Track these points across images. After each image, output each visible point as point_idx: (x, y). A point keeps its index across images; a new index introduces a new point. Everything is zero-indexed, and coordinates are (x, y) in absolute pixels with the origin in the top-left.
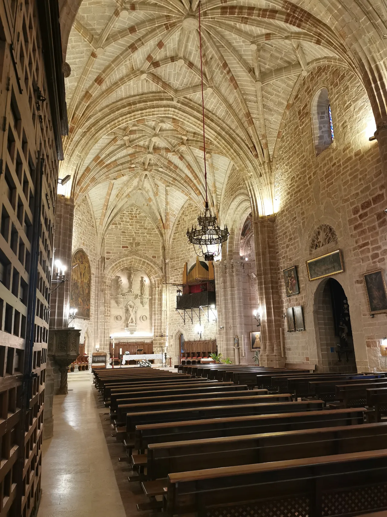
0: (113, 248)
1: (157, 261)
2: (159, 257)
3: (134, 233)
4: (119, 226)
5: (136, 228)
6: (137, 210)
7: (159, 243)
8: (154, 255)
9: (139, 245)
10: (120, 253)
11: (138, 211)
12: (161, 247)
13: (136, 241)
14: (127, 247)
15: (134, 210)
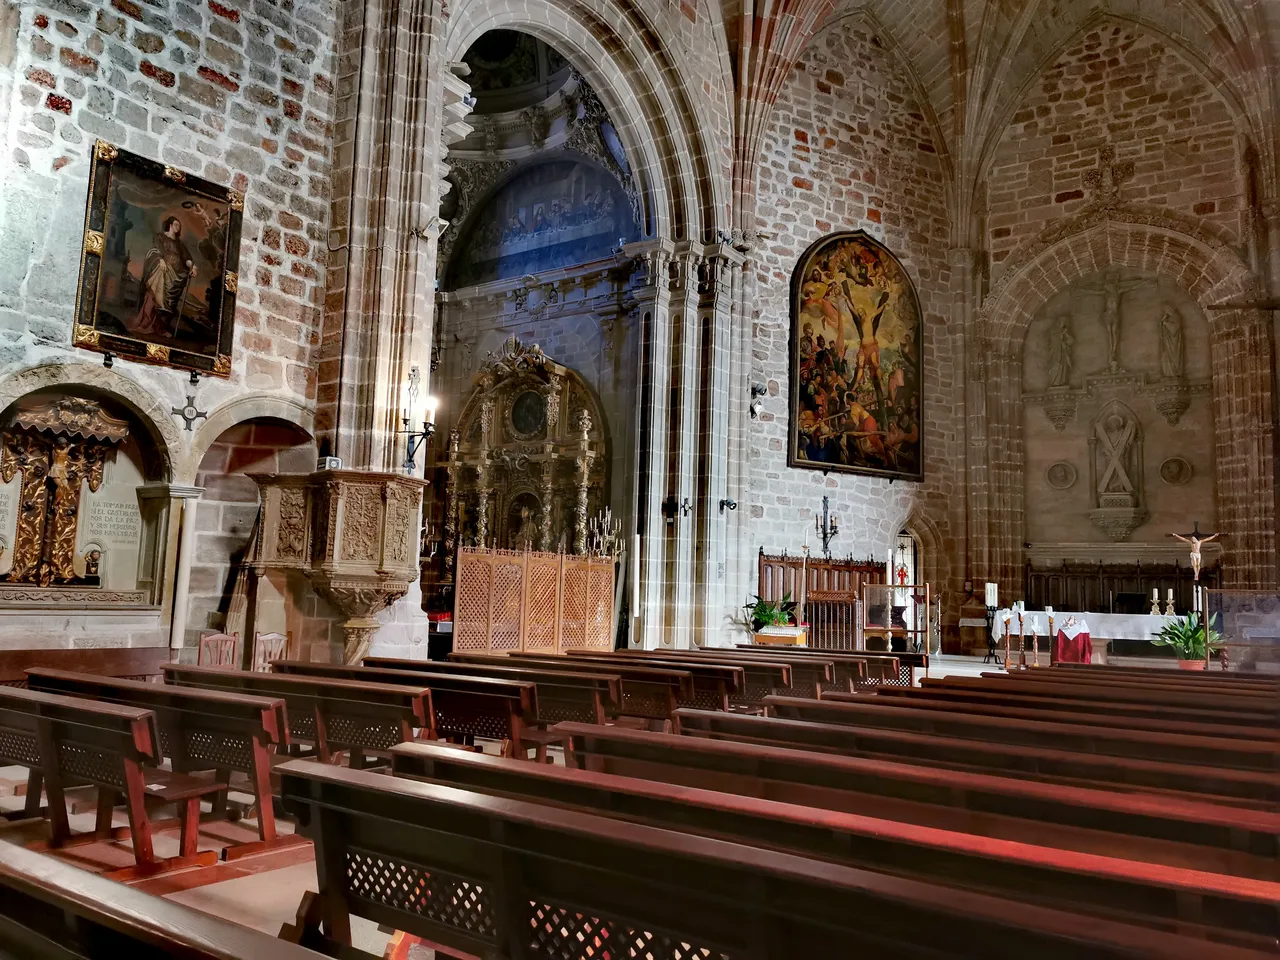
0: (1019, 211)
1: (1218, 222)
2: (1228, 204)
3: (1105, 133)
4: (1041, 123)
5: (1113, 108)
6: (1117, 32)
7: (1230, 142)
8: (1206, 200)
9: (1132, 174)
10: (1048, 222)
11: (1122, 34)
12: (1238, 156)
13: (1117, 160)
14: (1079, 194)
15: (1105, 37)
